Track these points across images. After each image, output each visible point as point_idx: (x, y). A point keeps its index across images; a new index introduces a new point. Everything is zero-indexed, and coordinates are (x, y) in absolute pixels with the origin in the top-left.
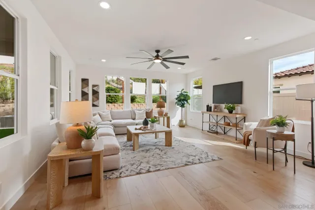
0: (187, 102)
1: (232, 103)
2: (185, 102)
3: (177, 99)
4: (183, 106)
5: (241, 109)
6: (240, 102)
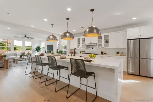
0: (40, 50)
1: (50, 50)
2: (39, 50)
3: (36, 49)
4: (38, 51)
5: (52, 52)
6: (52, 50)
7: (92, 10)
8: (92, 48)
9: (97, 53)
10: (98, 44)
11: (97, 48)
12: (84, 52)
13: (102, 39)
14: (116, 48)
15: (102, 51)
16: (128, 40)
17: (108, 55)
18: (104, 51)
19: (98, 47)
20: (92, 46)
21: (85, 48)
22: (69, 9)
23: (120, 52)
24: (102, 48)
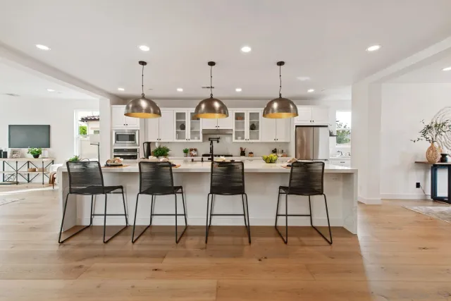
1: (37, 147)
5: (49, 153)
6: (48, 145)
7: (281, 64)
8: (218, 142)
9: (230, 154)
10: (236, 132)
11: (234, 140)
12: (195, 150)
13: (245, 121)
14: (273, 141)
15: (241, 148)
16: (296, 126)
17: (256, 156)
18: (248, 149)
19: (236, 138)
20: (218, 136)
21: (201, 140)
22: (246, 49)
23: (279, 149)
24: (244, 141)
